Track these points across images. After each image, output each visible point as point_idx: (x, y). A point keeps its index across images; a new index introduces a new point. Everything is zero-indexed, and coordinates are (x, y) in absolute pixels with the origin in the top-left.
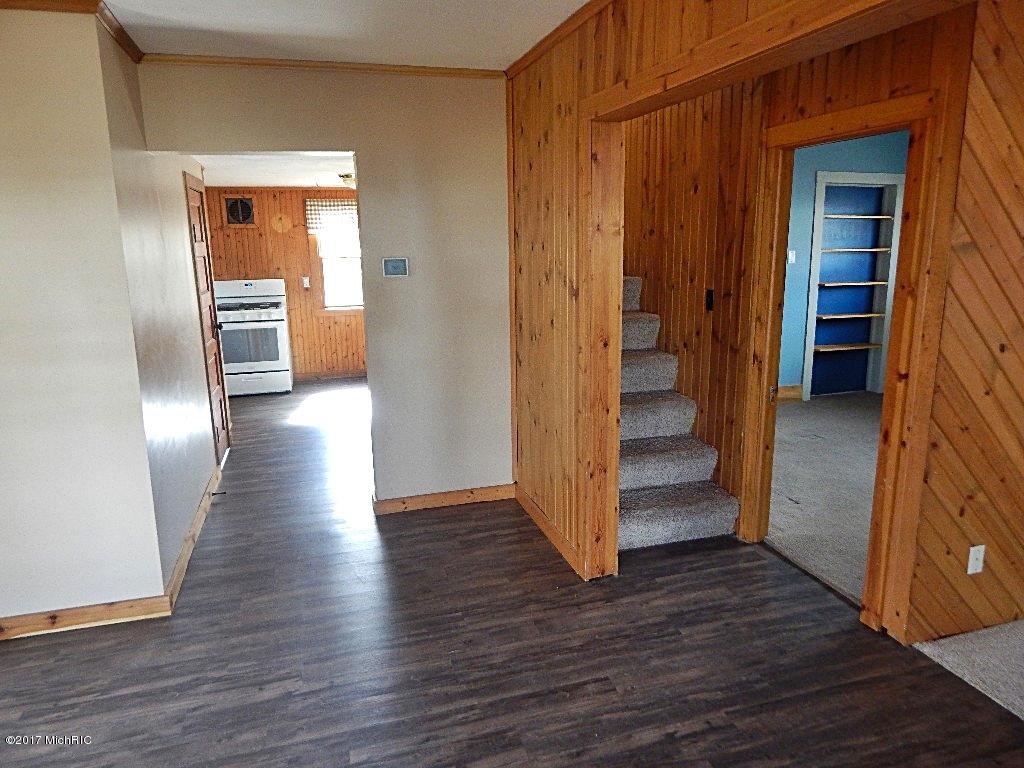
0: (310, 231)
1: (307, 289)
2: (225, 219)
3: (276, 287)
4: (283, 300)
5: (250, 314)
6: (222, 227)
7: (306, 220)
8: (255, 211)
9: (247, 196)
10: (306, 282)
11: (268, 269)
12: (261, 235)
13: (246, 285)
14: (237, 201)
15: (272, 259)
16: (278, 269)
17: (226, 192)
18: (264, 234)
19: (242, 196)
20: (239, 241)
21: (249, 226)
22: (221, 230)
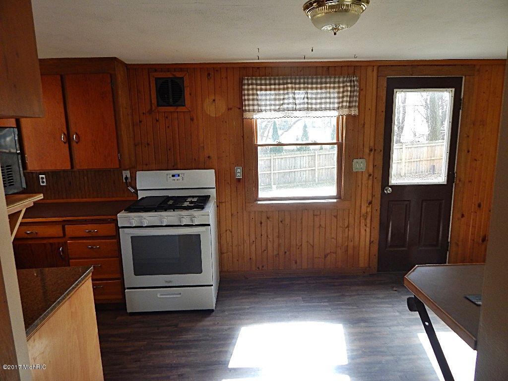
0: (247, 115)
1: (239, 180)
2: (154, 101)
3: (206, 179)
4: (213, 193)
5: (169, 217)
6: (150, 112)
7: (241, 101)
8: (187, 92)
9: (178, 75)
10: (239, 173)
11: (199, 158)
12: (192, 120)
13: (173, 176)
14: (168, 80)
15: (204, 147)
16: (209, 157)
17: (156, 71)
18: (195, 118)
19: (173, 75)
20: (168, 127)
21: (180, 109)
22: (150, 114)
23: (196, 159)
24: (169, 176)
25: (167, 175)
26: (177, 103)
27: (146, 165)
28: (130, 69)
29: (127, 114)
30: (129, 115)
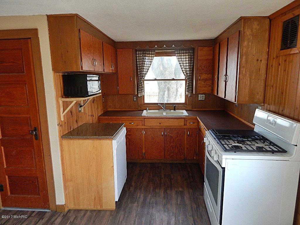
9: (297, 13)
14: (289, 22)
17: (285, 14)
19: (293, 15)
20: (285, 70)
21: (293, 50)
22: (277, 58)
26: (292, 45)
27: (269, 104)
28: (272, 20)
29: (258, 60)
30: (261, 61)
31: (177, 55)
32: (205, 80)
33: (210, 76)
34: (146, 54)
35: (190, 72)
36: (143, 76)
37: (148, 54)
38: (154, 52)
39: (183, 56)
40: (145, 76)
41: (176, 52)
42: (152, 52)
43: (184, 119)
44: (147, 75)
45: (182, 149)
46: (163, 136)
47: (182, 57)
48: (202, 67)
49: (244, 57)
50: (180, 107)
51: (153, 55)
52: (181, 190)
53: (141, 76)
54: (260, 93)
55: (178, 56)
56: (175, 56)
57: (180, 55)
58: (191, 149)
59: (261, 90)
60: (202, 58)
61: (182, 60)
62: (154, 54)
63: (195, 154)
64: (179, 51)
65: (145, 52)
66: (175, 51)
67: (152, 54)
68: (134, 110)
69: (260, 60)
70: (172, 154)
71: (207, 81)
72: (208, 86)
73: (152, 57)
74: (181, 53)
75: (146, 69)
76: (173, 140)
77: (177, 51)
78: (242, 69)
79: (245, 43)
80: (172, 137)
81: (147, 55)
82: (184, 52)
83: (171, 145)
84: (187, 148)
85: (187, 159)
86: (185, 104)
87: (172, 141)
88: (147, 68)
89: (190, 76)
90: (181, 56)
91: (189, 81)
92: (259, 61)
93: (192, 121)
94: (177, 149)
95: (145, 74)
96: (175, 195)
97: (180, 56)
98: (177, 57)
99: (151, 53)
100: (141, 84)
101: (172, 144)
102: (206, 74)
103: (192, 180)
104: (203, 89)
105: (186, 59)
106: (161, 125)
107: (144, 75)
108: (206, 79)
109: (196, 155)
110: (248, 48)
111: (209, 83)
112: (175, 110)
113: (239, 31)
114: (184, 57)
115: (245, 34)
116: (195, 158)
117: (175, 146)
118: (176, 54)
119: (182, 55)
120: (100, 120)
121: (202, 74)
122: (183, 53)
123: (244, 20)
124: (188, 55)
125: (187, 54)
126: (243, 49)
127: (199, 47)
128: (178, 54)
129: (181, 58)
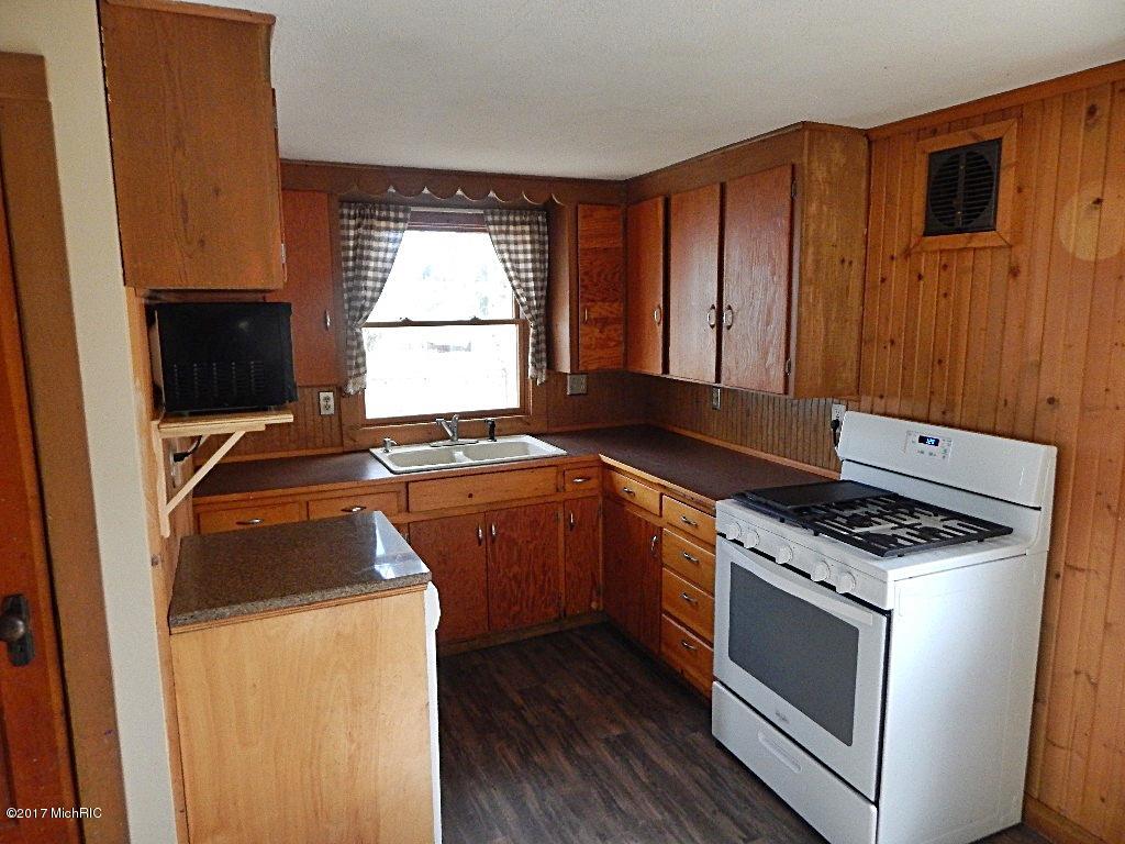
2: (918, 222)
6: (907, 248)
9: (987, 133)
11: (1017, 398)
12: (1014, 272)
13: (923, 440)
14: (958, 156)
15: (1039, 365)
16: (1051, 401)
17: (935, 132)
18: (1024, 269)
19: (975, 136)
20: (945, 295)
21: (982, 239)
22: (906, 258)
23: (1010, 399)
24: (910, 439)
25: (909, 433)
26: (975, 223)
27: (882, 397)
28: (876, 141)
29: (843, 261)
30: (851, 263)
31: (492, 228)
32: (603, 322)
33: (617, 308)
34: (372, 217)
35: (540, 294)
36: (364, 310)
37: (380, 219)
38: (405, 211)
39: (516, 233)
40: (370, 309)
41: (490, 218)
42: (396, 211)
43: (553, 469)
44: (378, 306)
45: (549, 581)
46: (484, 543)
47: (511, 238)
48: (591, 276)
49: (811, 250)
50: (508, 426)
51: (401, 225)
52: (618, 733)
53: (356, 309)
54: (849, 363)
55: (496, 233)
56: (485, 231)
57: (504, 228)
58: (581, 575)
59: (851, 355)
60: (594, 244)
61: (512, 247)
62: (404, 221)
63: (594, 592)
64: (501, 214)
65: (368, 211)
66: (486, 214)
67: (397, 220)
68: (324, 451)
69: (847, 259)
70: (517, 608)
71: (609, 328)
72: (613, 343)
73: (397, 230)
74: (508, 223)
75: (375, 279)
76: (520, 552)
77: (493, 214)
78: (806, 289)
79: (813, 209)
80: (514, 539)
81: (376, 223)
82: (518, 219)
83: (511, 575)
84: (568, 575)
85: (569, 612)
86: (523, 413)
87: (515, 557)
88: (380, 275)
89: (538, 307)
90: (507, 233)
91: (535, 327)
92: (847, 264)
93: (580, 473)
94: (532, 585)
95: (374, 300)
96: (613, 757)
97: (501, 232)
98: (494, 238)
99: (392, 214)
100: (355, 343)
101: (516, 569)
102: (603, 300)
103: (629, 689)
104: (601, 353)
105: (524, 244)
106: (475, 500)
107: (367, 304)
108: (607, 318)
109: (598, 593)
110: (821, 222)
111: (616, 331)
112: (492, 438)
113: (793, 166)
114: (519, 238)
115: (813, 178)
116: (594, 605)
117: (527, 577)
118: (489, 224)
119: (512, 228)
120: (198, 515)
121: (593, 301)
122: (515, 224)
123: (808, 133)
124: (531, 232)
125: (527, 228)
126: (807, 225)
127: (580, 206)
128: (494, 223)
129: (507, 243)
